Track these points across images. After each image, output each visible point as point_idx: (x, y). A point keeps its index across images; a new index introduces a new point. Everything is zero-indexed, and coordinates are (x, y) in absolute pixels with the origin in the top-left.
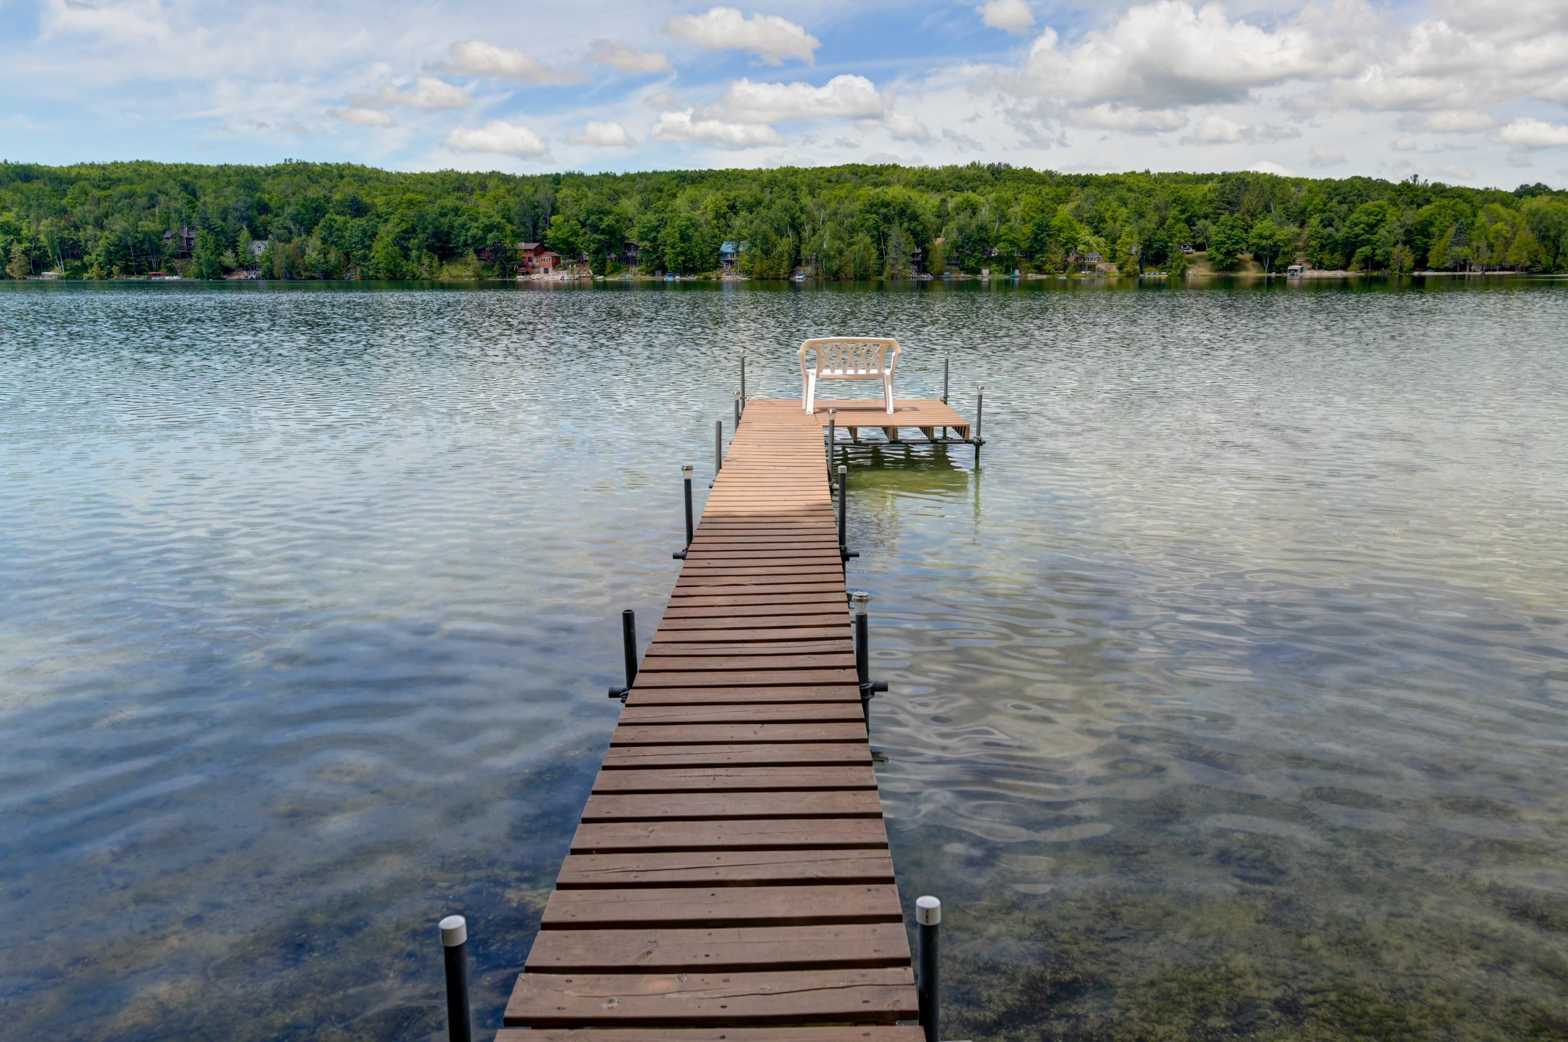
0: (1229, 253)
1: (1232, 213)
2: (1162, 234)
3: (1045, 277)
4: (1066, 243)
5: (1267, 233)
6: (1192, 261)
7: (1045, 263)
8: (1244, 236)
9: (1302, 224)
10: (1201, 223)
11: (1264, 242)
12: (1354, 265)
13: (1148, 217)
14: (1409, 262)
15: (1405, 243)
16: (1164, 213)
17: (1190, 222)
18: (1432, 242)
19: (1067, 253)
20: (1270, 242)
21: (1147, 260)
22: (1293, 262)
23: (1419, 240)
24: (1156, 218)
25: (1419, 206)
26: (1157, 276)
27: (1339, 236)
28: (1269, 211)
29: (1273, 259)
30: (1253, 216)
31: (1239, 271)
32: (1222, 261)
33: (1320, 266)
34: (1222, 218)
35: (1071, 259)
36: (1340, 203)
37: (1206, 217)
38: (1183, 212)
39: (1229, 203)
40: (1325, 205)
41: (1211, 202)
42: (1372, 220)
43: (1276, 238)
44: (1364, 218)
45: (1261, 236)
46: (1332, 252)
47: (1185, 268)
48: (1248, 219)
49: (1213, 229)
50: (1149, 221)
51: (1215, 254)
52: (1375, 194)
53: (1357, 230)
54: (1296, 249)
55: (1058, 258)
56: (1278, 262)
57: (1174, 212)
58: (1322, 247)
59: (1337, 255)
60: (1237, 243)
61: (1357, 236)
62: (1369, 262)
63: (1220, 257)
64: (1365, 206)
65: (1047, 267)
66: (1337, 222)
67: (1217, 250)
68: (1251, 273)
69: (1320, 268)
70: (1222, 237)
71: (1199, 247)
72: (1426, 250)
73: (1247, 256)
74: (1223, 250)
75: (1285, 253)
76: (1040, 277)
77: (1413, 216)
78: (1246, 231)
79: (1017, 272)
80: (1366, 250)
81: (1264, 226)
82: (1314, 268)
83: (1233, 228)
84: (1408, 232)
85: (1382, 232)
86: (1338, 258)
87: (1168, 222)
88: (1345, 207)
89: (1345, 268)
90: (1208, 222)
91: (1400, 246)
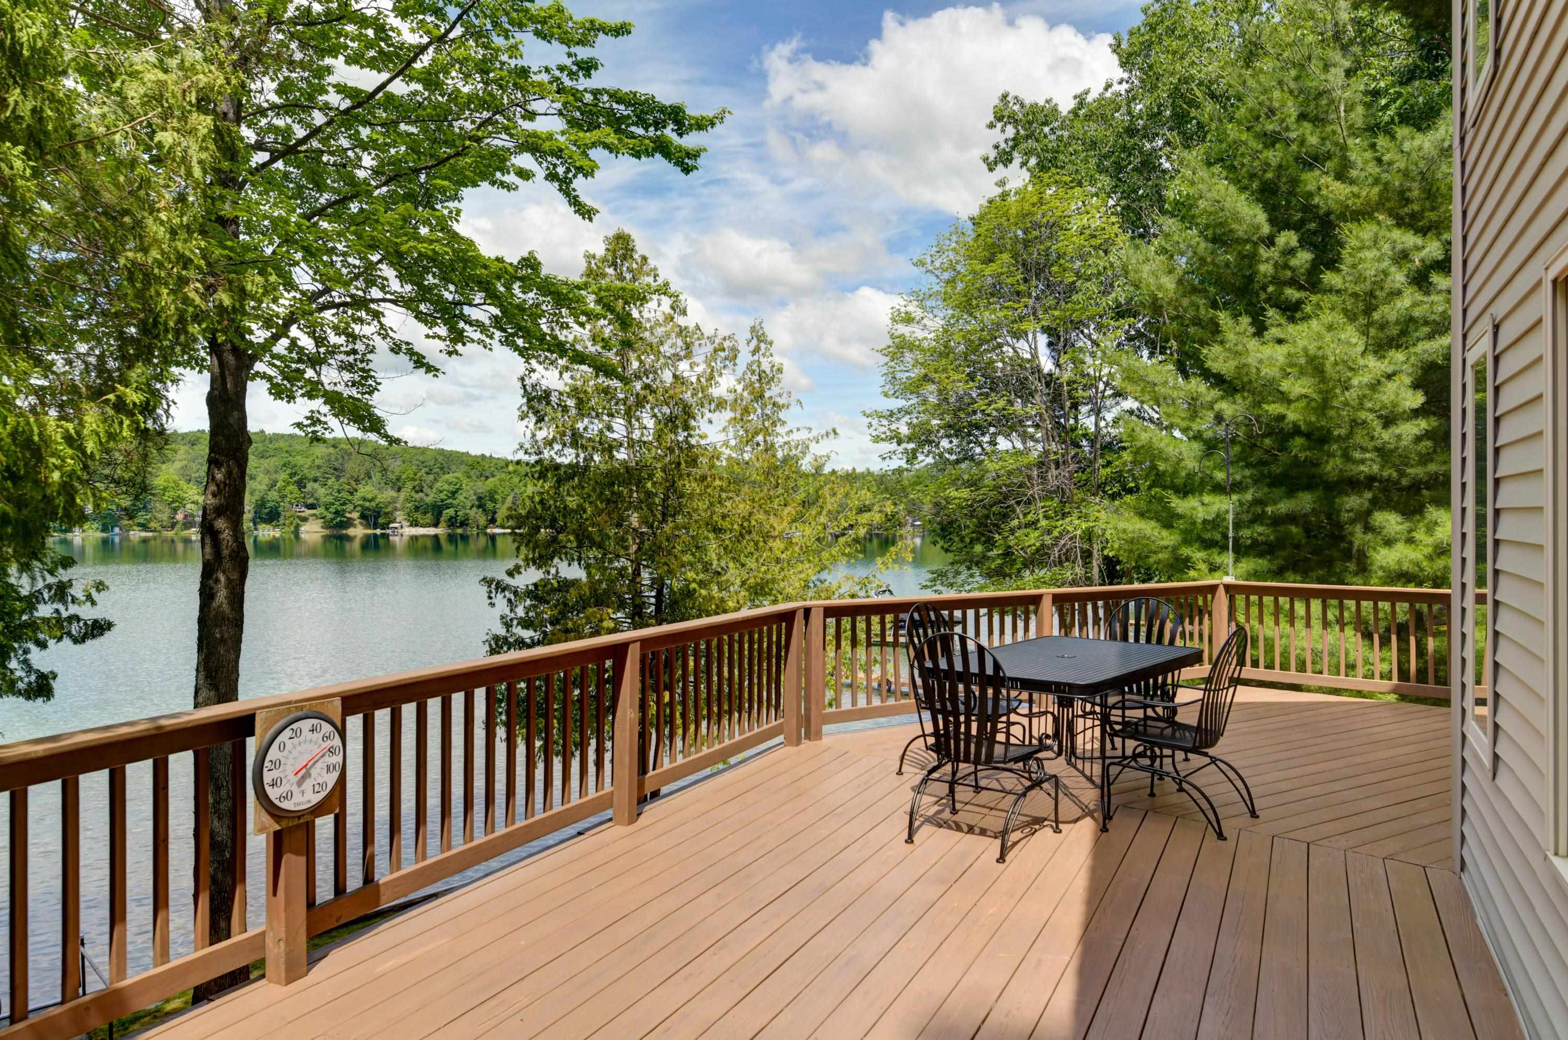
0: (337, 513)
1: (338, 478)
2: (273, 495)
3: (150, 534)
4: (173, 502)
5: (370, 496)
6: (305, 519)
7: (149, 521)
8: (350, 498)
9: (399, 490)
10: (310, 486)
11: (367, 504)
12: (443, 524)
13: (258, 479)
14: (482, 521)
15: (479, 507)
16: (274, 476)
17: (301, 484)
18: (498, 506)
19: (175, 510)
20: (373, 504)
21: (261, 518)
22: (394, 521)
23: (490, 505)
24: (266, 481)
25: (487, 478)
26: (272, 533)
27: (428, 500)
28: (370, 478)
29: (376, 518)
30: (357, 481)
31: (348, 528)
32: (332, 519)
33: (415, 524)
34: (330, 482)
35: (180, 516)
36: (427, 473)
37: (315, 480)
38: (292, 475)
39: (335, 469)
40: (415, 474)
41: (319, 467)
42: (452, 488)
43: (377, 501)
44: (446, 487)
45: (364, 499)
46: (425, 513)
47: (297, 527)
48: (353, 483)
49: (321, 492)
50: (260, 483)
51: (326, 513)
52: (453, 467)
53: (443, 496)
54: (396, 509)
55: (165, 516)
56: (381, 521)
57: (283, 476)
58: (417, 509)
59: (429, 515)
60: (344, 504)
61: (442, 501)
62: (452, 522)
63: (329, 516)
64: (447, 476)
65: (152, 525)
66: (426, 489)
67: (327, 509)
68: (358, 531)
69: (416, 525)
70: (330, 499)
71: (312, 507)
72: (495, 513)
73: (355, 515)
74: (332, 510)
75: (386, 514)
76: (144, 534)
77: (483, 487)
78: (351, 494)
79: (117, 530)
80: (451, 512)
81: (366, 490)
82: (411, 525)
83: (339, 491)
84: (480, 498)
85: (460, 497)
86: (429, 518)
87: (278, 485)
88: (431, 477)
89: (436, 525)
90: (316, 485)
91: (474, 509)
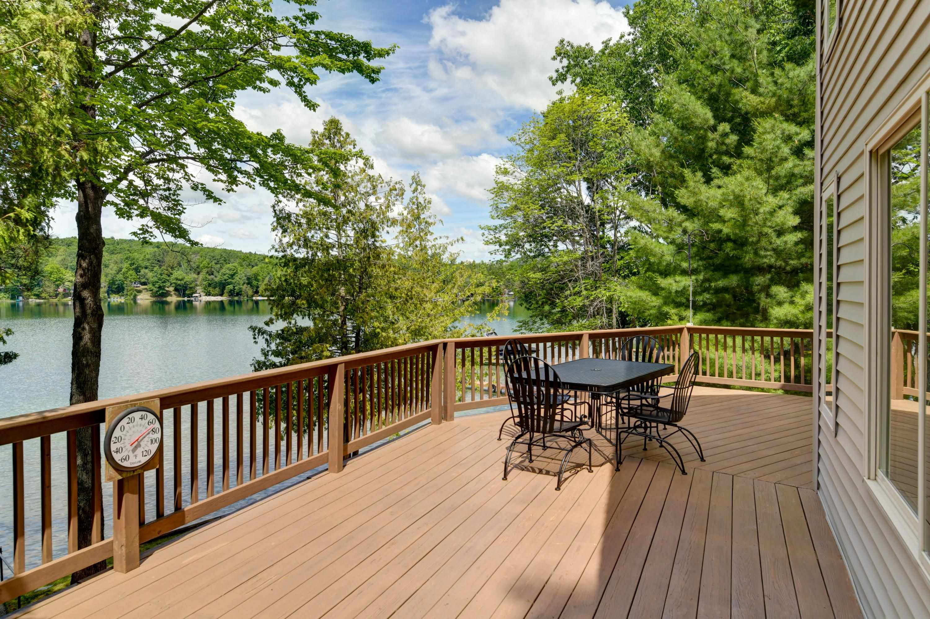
0: (160, 287)
1: (160, 266)
2: (120, 277)
3: (42, 301)
4: (56, 281)
5: (180, 277)
6: (140, 292)
7: (41, 293)
8: (168, 278)
9: (199, 274)
10: (143, 271)
11: (179, 282)
12: (226, 294)
13: (110, 267)
14: (250, 292)
15: (248, 284)
16: (120, 265)
17: (137, 270)
18: (260, 283)
19: (58, 286)
20: (183, 282)
21: (111, 290)
22: (196, 292)
23: (255, 283)
24: (115, 268)
25: (253, 266)
26: (119, 300)
27: (217, 280)
28: (181, 266)
29: (184, 291)
30: (172, 268)
31: (166, 296)
32: (157, 292)
33: (208, 294)
34: (155, 269)
35: (61, 290)
36: (216, 264)
37: (146, 268)
38: (132, 264)
39: (159, 261)
40: (209, 264)
41: (148, 260)
42: (231, 272)
43: (185, 280)
44: (228, 272)
45: (177, 279)
46: (215, 288)
47: (135, 296)
48: (170, 270)
49: (150, 275)
50: (111, 269)
51: (153, 288)
52: (232, 260)
53: (225, 277)
54: (197, 285)
55: (51, 290)
56: (187, 292)
57: (126, 265)
58: (210, 285)
59: (217, 289)
60: (164, 282)
61: (225, 280)
62: (231, 293)
63: (155, 289)
64: (228, 265)
65: (43, 295)
66: (215, 273)
67: (154, 285)
68: (173, 299)
69: (209, 295)
70: (155, 279)
71: (144, 284)
72: (258, 287)
73: (171, 289)
74: (157, 286)
75: (191, 288)
76: (38, 301)
77: (251, 272)
78: (169, 276)
79: (21, 298)
80: (231, 287)
81: (178, 273)
82: (206, 295)
83: (161, 275)
84: (248, 279)
85: (237, 278)
86: (217, 290)
87: (123, 270)
88: (218, 266)
89: (221, 295)
90: (147, 271)
91: (245, 285)
